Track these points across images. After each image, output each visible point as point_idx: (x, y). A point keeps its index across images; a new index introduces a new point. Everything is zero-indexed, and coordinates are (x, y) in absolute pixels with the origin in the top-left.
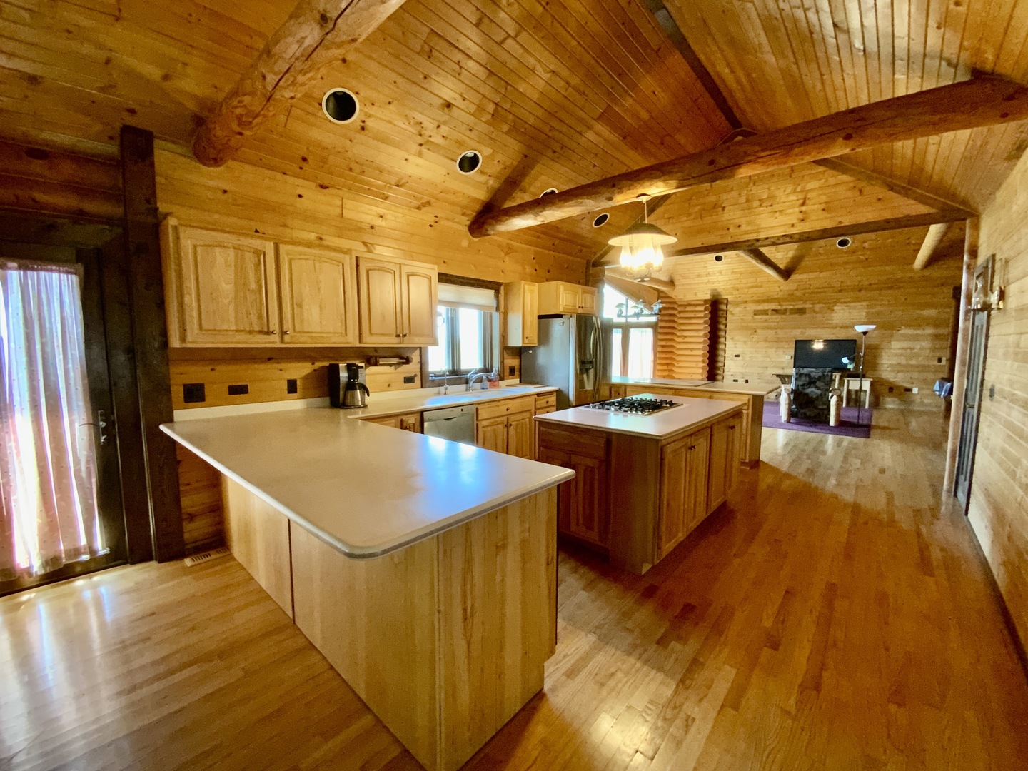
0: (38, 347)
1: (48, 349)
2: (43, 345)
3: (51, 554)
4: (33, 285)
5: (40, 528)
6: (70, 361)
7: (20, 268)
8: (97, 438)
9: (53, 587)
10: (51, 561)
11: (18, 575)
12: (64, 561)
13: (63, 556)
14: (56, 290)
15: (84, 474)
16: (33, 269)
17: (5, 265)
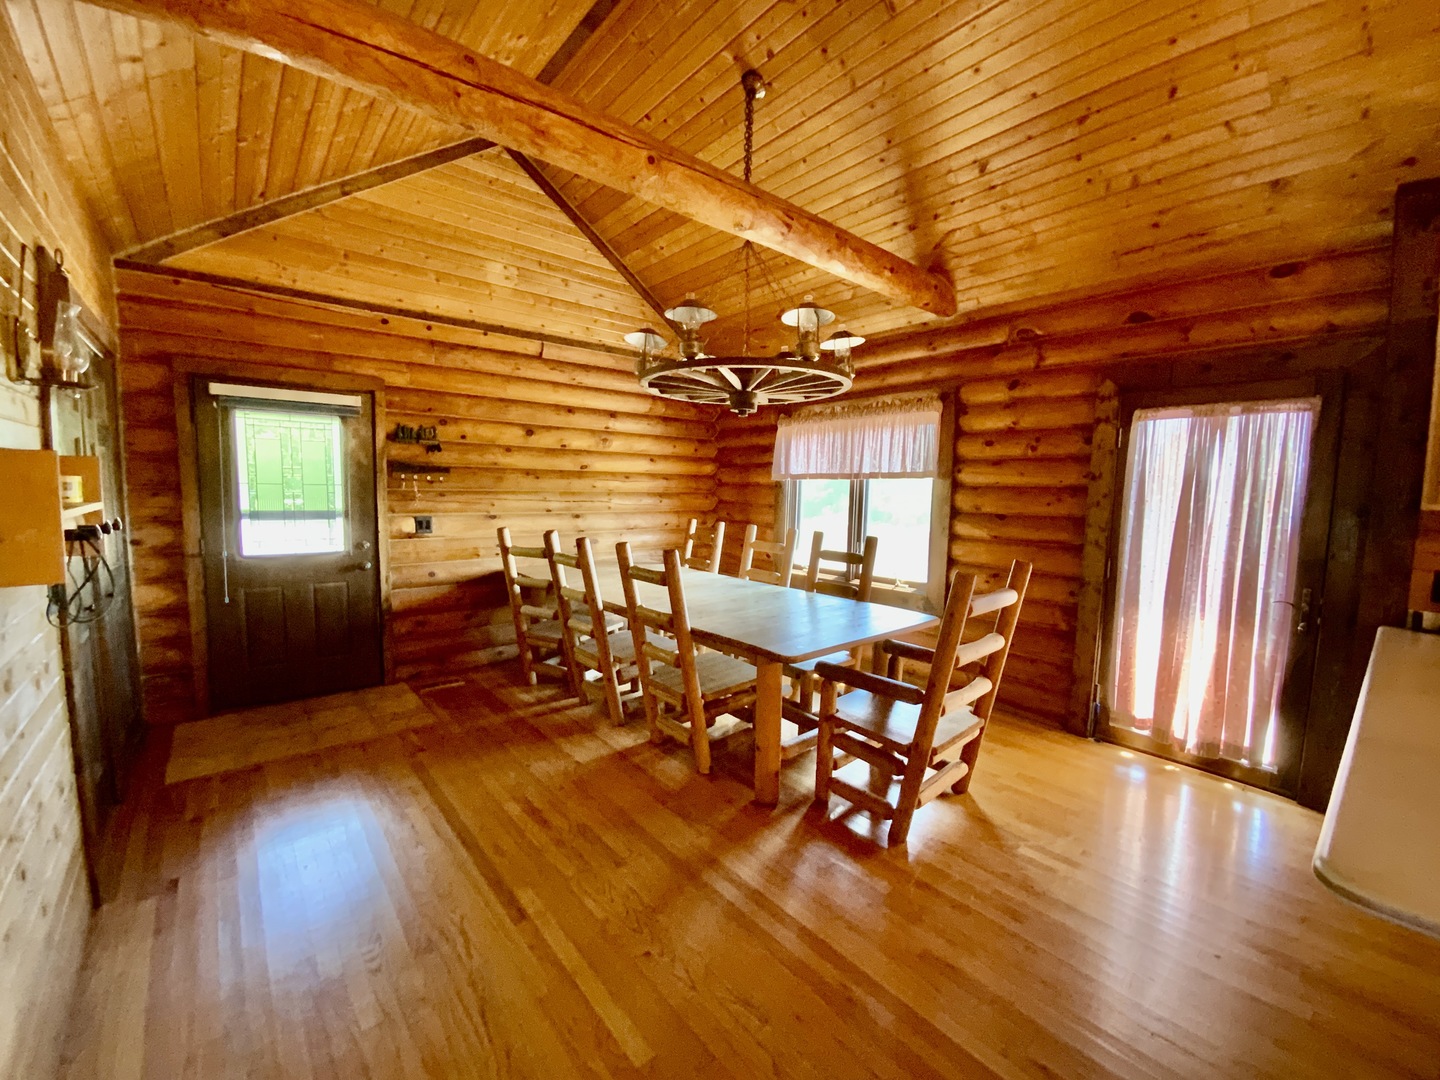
0: (1246, 502)
1: (1257, 506)
2: (1253, 500)
3: (1209, 739)
4: (1254, 429)
5: (1205, 705)
6: (1280, 521)
7: (1243, 412)
8: (1295, 624)
9: (1201, 775)
10: (1209, 745)
11: (1170, 742)
12: (1221, 754)
13: (1222, 747)
14: (1280, 434)
15: (1267, 664)
16: (1258, 411)
17: (1228, 411)
